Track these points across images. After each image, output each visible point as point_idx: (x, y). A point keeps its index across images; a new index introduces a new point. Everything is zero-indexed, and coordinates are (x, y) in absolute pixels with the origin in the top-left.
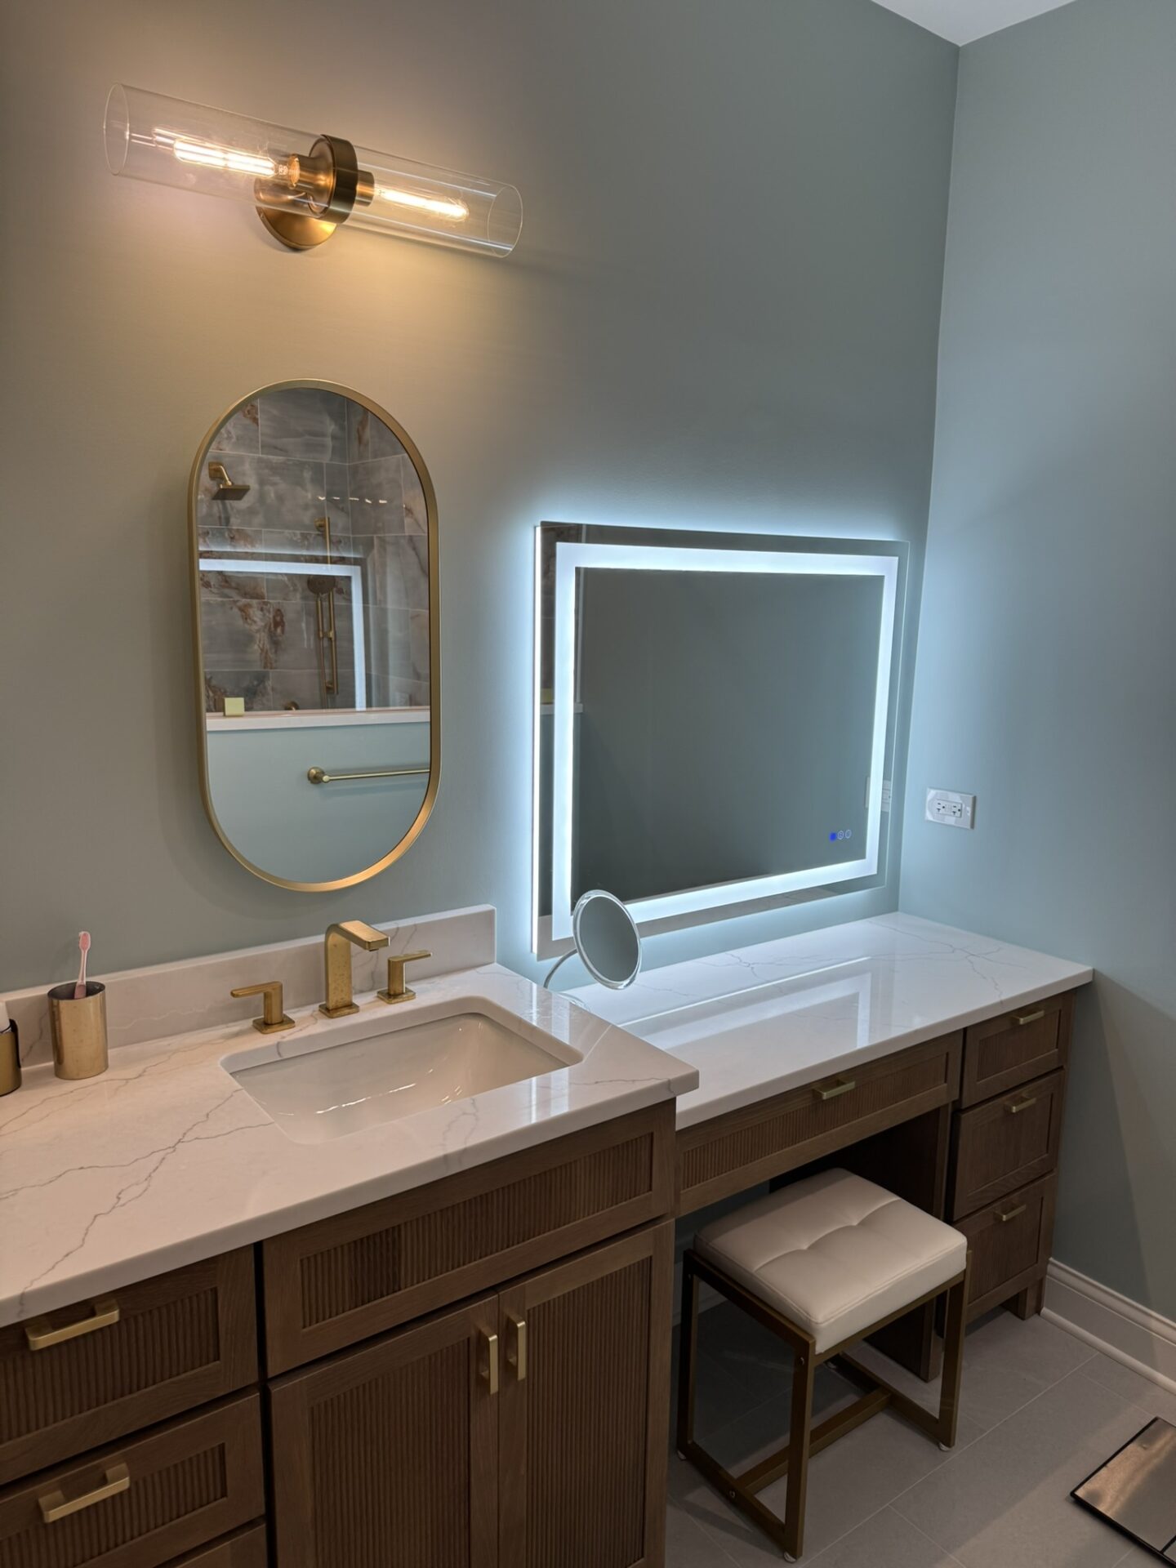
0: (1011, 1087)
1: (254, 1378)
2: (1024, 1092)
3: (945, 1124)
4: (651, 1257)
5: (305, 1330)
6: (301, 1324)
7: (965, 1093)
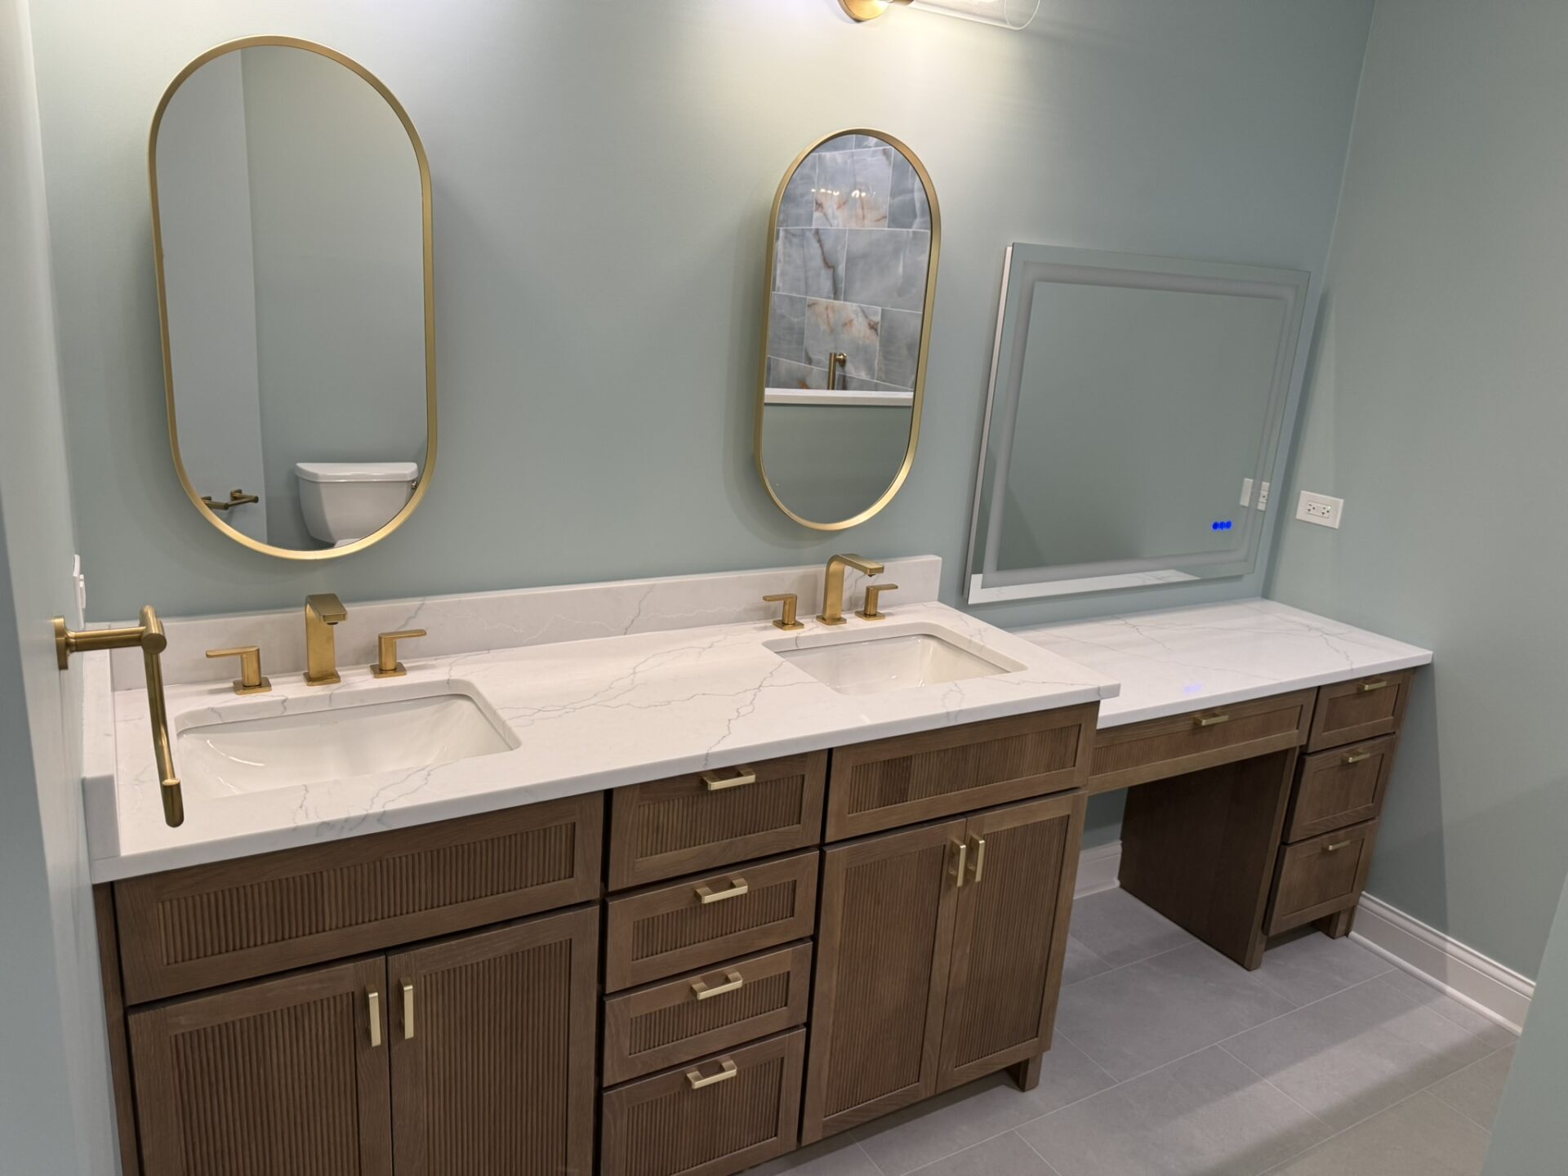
0: (1350, 741)
1: (817, 841)
2: (1360, 747)
3: (1292, 764)
4: (1069, 816)
5: (851, 815)
6: (847, 811)
7: (1312, 741)
